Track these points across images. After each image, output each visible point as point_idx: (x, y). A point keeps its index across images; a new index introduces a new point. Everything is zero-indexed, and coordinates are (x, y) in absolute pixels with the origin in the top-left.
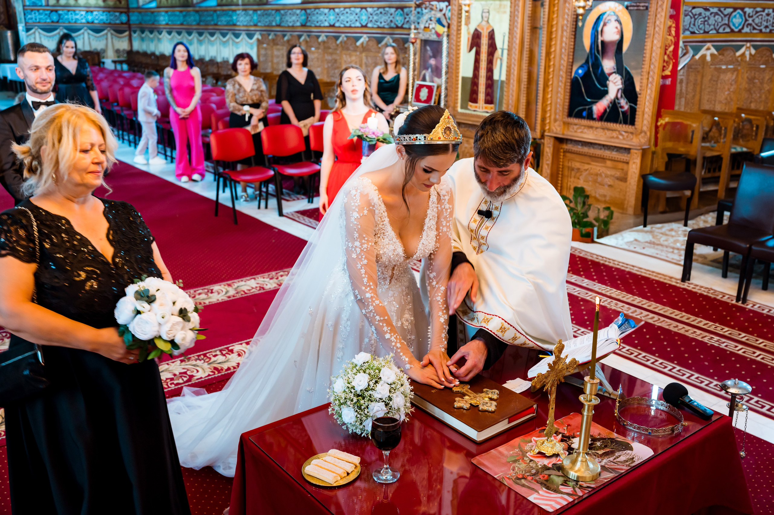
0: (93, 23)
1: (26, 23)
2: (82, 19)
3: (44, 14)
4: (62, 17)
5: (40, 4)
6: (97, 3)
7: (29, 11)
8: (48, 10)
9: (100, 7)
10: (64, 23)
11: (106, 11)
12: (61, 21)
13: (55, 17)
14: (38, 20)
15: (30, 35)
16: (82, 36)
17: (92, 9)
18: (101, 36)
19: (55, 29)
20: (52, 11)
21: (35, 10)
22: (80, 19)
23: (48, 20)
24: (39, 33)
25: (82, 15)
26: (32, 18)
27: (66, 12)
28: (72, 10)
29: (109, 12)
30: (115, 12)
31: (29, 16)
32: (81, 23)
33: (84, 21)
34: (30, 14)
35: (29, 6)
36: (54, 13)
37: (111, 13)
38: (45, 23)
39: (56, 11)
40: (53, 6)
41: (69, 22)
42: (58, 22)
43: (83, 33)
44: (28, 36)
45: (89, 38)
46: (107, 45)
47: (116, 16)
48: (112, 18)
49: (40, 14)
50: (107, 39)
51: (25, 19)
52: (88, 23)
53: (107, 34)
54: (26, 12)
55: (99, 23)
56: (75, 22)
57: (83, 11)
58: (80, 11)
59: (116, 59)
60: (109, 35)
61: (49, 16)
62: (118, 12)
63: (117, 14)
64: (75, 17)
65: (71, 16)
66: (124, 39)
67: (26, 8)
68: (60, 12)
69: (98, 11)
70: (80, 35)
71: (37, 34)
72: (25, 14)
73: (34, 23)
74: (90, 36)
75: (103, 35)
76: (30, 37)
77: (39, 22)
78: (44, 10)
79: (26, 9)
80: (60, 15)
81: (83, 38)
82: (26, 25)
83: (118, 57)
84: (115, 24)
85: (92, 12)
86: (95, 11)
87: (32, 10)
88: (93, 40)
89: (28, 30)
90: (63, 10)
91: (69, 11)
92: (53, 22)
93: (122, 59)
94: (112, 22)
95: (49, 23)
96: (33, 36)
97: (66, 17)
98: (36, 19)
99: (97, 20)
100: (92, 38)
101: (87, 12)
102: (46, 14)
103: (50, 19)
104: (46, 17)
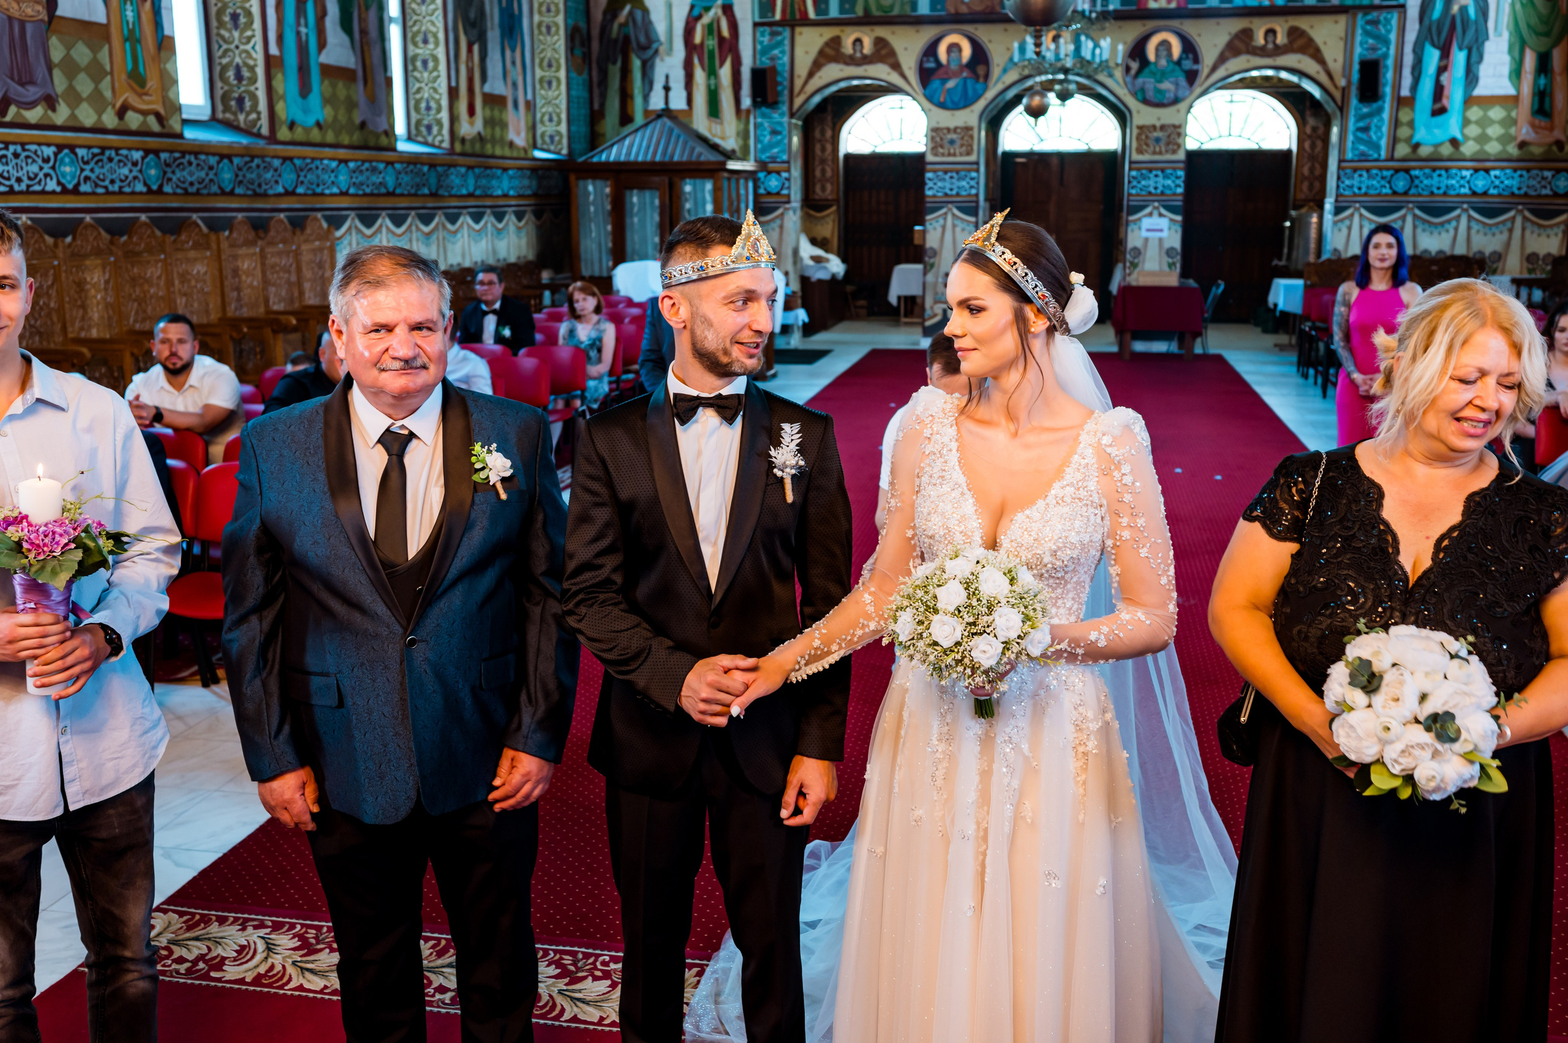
0: (1485, 194)
1: (1338, 196)
2: (1462, 186)
3: (1379, 178)
4: (1417, 182)
5: (1375, 156)
6: (1504, 151)
7: (1348, 171)
8: (1388, 169)
9: (1509, 160)
10: (1420, 195)
11: (1521, 169)
12: (1413, 191)
13: (1401, 184)
14: (1363, 190)
15: (1342, 220)
16: (1454, 223)
17: (1488, 164)
18: (1497, 224)
19: (1398, 209)
20: (1397, 171)
21: (1361, 169)
22: (1457, 186)
23: (1387, 191)
24: (1361, 215)
25: (1462, 178)
26: (1351, 187)
27: (1427, 171)
28: (1441, 168)
29: (1528, 170)
30: (1541, 169)
31: (1347, 182)
32: (1458, 195)
33: (1465, 191)
34: (1352, 178)
35: (1352, 161)
36: (1402, 174)
37: (1535, 172)
38: (1379, 195)
39: (1407, 171)
40: (1403, 160)
41: (1432, 193)
42: (1406, 193)
43: (1458, 217)
44: (1335, 223)
45: (1469, 228)
46: (1508, 244)
47: (1543, 178)
48: (1532, 182)
49: (1370, 177)
50: (1511, 230)
51: (1338, 187)
52: (1474, 193)
53: (1513, 219)
54: (1342, 173)
55: (1500, 195)
56: (1445, 194)
57: (1467, 169)
58: (1460, 169)
59: (1526, 276)
60: (1519, 220)
61: (1389, 182)
62: (1549, 169)
63: (1548, 174)
64: (1445, 182)
65: (1437, 182)
66: (1551, 232)
67: (1344, 164)
68: (1414, 173)
69: (1502, 169)
70: (1449, 221)
71: (1356, 218)
72: (1339, 178)
73: (1355, 195)
74: (1473, 224)
75: (1503, 222)
76: (1340, 225)
77: (1366, 194)
78: (1381, 169)
79: (1344, 169)
80: (1412, 179)
81: (1456, 229)
82: (1336, 201)
83: (1530, 271)
84: (1539, 196)
85: (1487, 171)
86: (1494, 168)
87: (1355, 170)
88: (1478, 232)
89: (1338, 210)
90: (1421, 168)
91: (1434, 170)
92: (1395, 193)
93: (1539, 275)
94: (1532, 193)
95: (1386, 195)
96: (1347, 222)
97: (1426, 182)
98: (1360, 189)
99: (1495, 187)
100: (1475, 226)
101: (1476, 170)
102: (1383, 178)
103: (1391, 188)
104: (1383, 182)
